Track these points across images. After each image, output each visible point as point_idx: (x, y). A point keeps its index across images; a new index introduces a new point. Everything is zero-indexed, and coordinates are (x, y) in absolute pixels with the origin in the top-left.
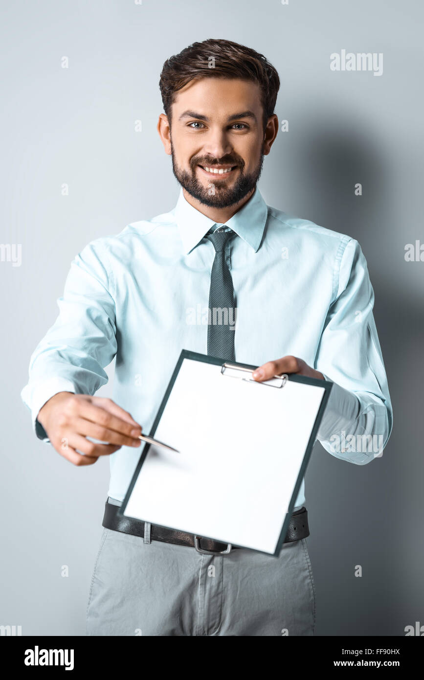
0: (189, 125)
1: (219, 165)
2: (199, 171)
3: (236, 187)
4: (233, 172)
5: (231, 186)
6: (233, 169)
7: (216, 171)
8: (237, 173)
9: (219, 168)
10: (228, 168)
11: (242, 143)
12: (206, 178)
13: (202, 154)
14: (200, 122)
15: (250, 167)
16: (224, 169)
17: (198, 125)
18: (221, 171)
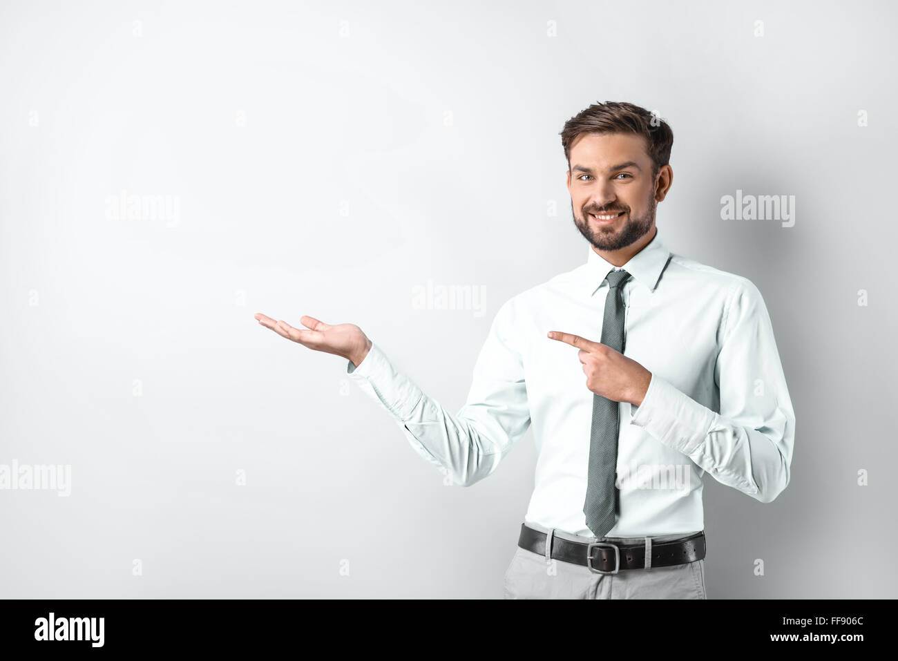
0: (580, 178)
1: (605, 212)
2: (590, 219)
3: (624, 232)
4: (621, 217)
5: (619, 230)
6: (621, 215)
7: (603, 217)
8: (624, 219)
9: (605, 215)
10: (614, 214)
11: (625, 191)
12: (595, 225)
13: (590, 203)
14: (589, 175)
15: (637, 213)
16: (611, 215)
17: (588, 177)
18: (608, 218)
